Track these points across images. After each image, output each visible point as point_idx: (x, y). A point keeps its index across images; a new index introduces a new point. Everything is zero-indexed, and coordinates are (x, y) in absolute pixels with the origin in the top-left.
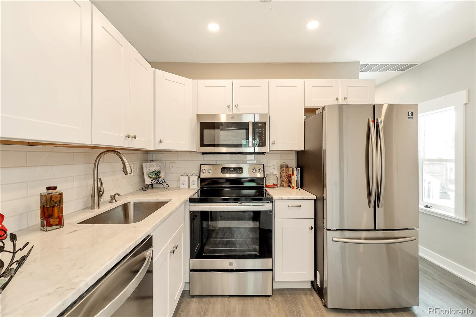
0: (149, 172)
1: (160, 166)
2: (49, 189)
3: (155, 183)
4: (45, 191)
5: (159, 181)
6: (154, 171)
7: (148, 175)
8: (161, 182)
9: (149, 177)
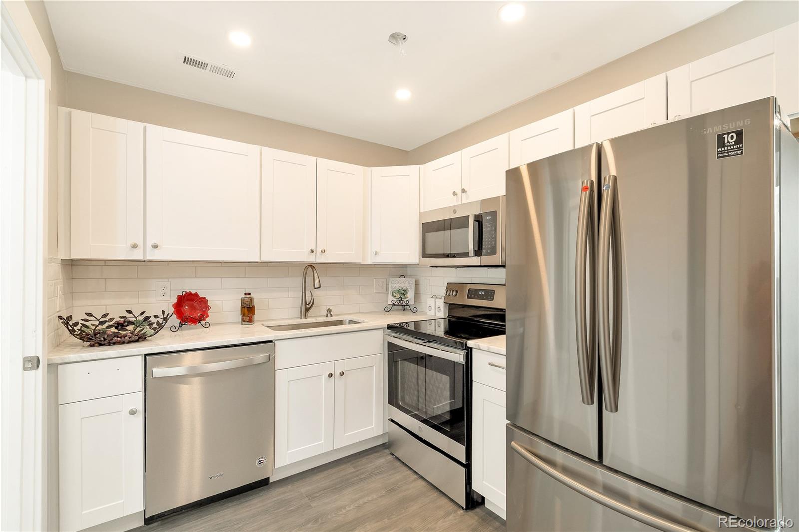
0: (395, 290)
1: (409, 282)
2: (245, 294)
3: (396, 304)
4: (244, 296)
5: (402, 302)
6: (400, 288)
7: (392, 293)
8: (404, 304)
9: (393, 295)
